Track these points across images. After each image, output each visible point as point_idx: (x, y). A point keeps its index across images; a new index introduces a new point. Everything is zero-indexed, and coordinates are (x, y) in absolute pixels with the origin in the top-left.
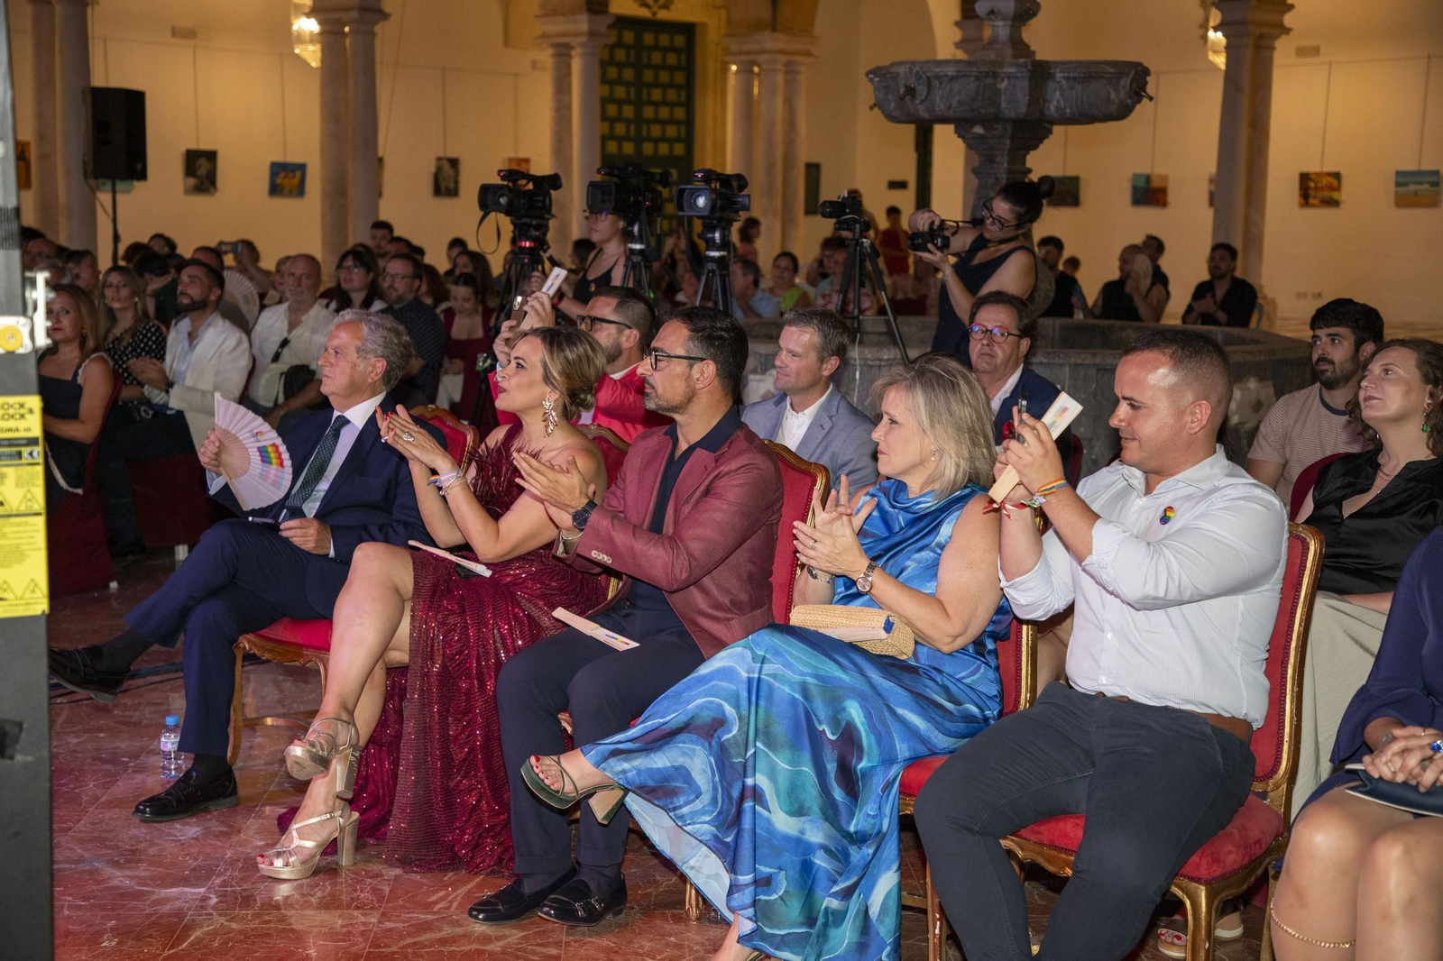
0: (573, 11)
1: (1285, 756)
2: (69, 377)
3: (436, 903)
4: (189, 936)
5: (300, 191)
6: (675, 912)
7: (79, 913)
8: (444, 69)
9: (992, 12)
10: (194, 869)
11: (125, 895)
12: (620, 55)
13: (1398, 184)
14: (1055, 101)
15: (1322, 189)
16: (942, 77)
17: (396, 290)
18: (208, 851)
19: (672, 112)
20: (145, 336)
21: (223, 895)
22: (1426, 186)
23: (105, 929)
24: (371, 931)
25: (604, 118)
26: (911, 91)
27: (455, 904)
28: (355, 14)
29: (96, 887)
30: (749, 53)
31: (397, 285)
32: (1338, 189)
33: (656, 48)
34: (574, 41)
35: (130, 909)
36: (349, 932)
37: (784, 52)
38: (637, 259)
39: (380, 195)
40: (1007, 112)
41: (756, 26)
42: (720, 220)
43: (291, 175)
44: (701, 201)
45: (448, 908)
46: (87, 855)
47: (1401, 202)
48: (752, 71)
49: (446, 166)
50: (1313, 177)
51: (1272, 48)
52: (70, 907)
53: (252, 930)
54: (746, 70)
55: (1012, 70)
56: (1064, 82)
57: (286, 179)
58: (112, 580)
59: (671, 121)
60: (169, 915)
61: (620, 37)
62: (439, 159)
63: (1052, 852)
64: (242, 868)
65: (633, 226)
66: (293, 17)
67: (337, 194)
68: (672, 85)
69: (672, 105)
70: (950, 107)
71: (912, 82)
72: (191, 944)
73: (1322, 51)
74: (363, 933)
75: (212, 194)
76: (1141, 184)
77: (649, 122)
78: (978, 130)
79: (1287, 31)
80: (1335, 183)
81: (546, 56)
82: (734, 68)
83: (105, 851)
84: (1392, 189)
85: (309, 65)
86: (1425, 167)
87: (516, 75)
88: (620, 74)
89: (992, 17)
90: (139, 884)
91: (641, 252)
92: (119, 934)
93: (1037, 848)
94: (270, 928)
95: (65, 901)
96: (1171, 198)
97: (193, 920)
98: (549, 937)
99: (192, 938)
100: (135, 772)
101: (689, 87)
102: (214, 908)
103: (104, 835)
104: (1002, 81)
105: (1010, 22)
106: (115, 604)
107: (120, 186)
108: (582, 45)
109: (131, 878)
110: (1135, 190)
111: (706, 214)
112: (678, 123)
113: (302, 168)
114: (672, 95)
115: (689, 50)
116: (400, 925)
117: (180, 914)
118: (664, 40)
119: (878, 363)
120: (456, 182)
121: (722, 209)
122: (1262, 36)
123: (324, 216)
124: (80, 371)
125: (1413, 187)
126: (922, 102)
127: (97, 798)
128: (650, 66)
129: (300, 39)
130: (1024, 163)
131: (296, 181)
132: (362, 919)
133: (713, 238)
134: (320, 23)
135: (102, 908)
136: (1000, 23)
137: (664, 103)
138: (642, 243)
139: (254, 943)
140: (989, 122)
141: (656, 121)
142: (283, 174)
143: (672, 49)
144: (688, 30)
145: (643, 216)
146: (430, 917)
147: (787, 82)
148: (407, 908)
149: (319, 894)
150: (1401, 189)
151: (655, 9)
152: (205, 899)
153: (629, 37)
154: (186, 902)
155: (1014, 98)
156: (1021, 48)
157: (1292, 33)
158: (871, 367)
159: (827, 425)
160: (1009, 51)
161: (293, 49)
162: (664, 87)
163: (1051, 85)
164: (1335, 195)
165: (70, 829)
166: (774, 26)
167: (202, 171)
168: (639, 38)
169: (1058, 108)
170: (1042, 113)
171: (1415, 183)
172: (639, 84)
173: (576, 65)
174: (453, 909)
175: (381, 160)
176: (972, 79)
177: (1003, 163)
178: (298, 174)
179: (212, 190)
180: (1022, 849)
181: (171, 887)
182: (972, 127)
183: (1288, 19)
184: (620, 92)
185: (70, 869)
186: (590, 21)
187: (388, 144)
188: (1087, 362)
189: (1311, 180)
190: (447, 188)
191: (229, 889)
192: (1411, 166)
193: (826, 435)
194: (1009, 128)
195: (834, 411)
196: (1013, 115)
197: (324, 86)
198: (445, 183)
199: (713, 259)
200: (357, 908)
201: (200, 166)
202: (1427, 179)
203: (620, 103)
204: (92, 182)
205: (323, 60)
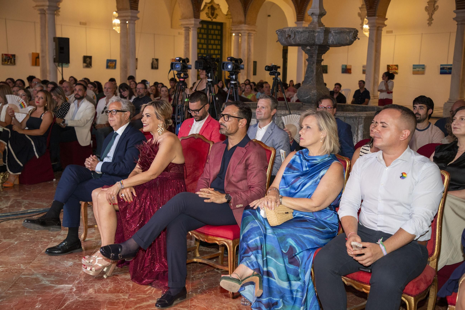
0: (190, 18)
1: (436, 249)
2: (39, 117)
3: (147, 291)
4: (65, 304)
5: (115, 67)
6: (225, 294)
7: (30, 294)
8: (154, 34)
9: (313, 14)
10: (69, 278)
11: (45, 287)
12: (203, 31)
13: (413, 68)
14: (331, 39)
15: (393, 69)
16: (299, 32)
17: (141, 92)
18: (74, 271)
19: (216, 47)
20: (65, 106)
21: (78, 288)
22: (421, 69)
23: (38, 301)
24: (126, 301)
25: (198, 48)
26: (290, 36)
27: (154, 291)
28: (130, 18)
29: (37, 284)
30: (237, 30)
31: (141, 91)
32: (397, 69)
33: (212, 29)
34: (190, 26)
35: (47, 293)
36: (118, 302)
37: (248, 30)
38: (210, 84)
39: (137, 69)
40: (317, 42)
41: (240, 23)
42: (235, 72)
43: (112, 63)
44: (229, 67)
45: (151, 293)
46: (35, 272)
47: (415, 73)
48: (239, 35)
49: (155, 61)
50: (390, 66)
51: (382, 30)
52: (27, 292)
53: (86, 301)
54: (237, 35)
55: (318, 30)
56: (334, 34)
57: (111, 64)
58: (54, 179)
59: (216, 49)
60: (59, 295)
61: (203, 26)
62: (153, 59)
63: (358, 283)
64: (85, 277)
65: (208, 74)
66: (113, 18)
67: (125, 67)
68: (217, 40)
69: (217, 45)
70: (301, 41)
71: (290, 33)
72: (65, 307)
73: (393, 32)
74: (123, 303)
75: (91, 68)
76: (344, 67)
77: (210, 49)
78: (308, 48)
79: (386, 26)
80: (397, 68)
81: (183, 31)
82: (234, 34)
83: (41, 271)
84: (412, 69)
85: (117, 32)
86: (421, 64)
87: (174, 36)
88: (202, 36)
89: (312, 15)
90: (51, 283)
91: (211, 82)
92: (42, 303)
93: (353, 281)
94: (92, 300)
95: (26, 289)
96: (352, 71)
97: (67, 297)
98: (184, 304)
99: (66, 304)
100: (54, 242)
101: (221, 40)
102: (74, 292)
103: (42, 265)
104: (316, 33)
105: (318, 17)
106: (55, 186)
107: (64, 65)
108: (193, 27)
109: (48, 281)
110: (343, 69)
111: (231, 70)
112: (218, 50)
113: (115, 61)
114: (217, 42)
115: (221, 30)
116: (135, 299)
117: (63, 295)
118: (215, 27)
119: (280, 115)
120: (158, 65)
121: (236, 69)
122: (379, 27)
123: (121, 74)
124: (42, 115)
125: (417, 69)
126: (293, 39)
127: (41, 251)
128: (211, 34)
129: (115, 25)
130: (321, 58)
131: (114, 65)
132: (123, 297)
133: (233, 77)
134: (121, 21)
135: (37, 292)
136: (315, 17)
137: (214, 44)
138: (211, 79)
139: (86, 306)
140: (311, 45)
141: (212, 49)
142: (110, 63)
143: (217, 30)
144: (221, 24)
145: (212, 71)
146: (145, 296)
147: (248, 38)
148: (138, 293)
149: (109, 287)
150: (414, 69)
151: (212, 19)
152: (72, 289)
153: (205, 26)
154: (65, 290)
155: (319, 39)
156: (321, 24)
157: (387, 26)
158: (278, 116)
159: (271, 132)
160: (317, 25)
161: (113, 28)
162: (215, 40)
163: (330, 35)
164: (397, 71)
165: (31, 262)
166: (245, 23)
167: (88, 62)
168: (208, 26)
169: (332, 41)
170: (327, 43)
171: (418, 68)
172: (208, 39)
173: (191, 33)
174: (153, 293)
175: (137, 59)
176: (307, 32)
177: (315, 58)
178: (114, 63)
179: (90, 67)
180: (347, 281)
181: (61, 285)
182: (306, 47)
183: (386, 22)
184: (203, 41)
185: (29, 277)
186: (195, 21)
187: (139, 55)
188: (341, 115)
189: (390, 67)
190: (155, 67)
191: (80, 285)
192: (417, 63)
193: (270, 135)
194: (317, 47)
195: (273, 128)
196: (319, 43)
197: (121, 38)
198: (155, 65)
199: (233, 84)
200: (121, 293)
201: (87, 60)
202: (421, 67)
203: (202, 44)
204: (57, 64)
205: (121, 31)
